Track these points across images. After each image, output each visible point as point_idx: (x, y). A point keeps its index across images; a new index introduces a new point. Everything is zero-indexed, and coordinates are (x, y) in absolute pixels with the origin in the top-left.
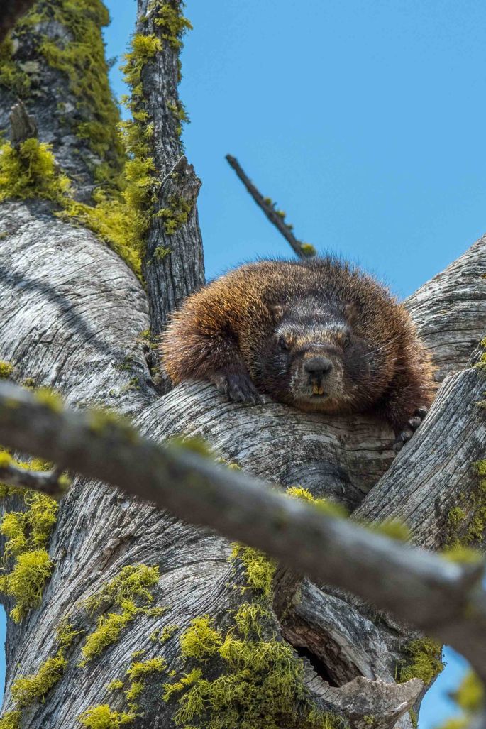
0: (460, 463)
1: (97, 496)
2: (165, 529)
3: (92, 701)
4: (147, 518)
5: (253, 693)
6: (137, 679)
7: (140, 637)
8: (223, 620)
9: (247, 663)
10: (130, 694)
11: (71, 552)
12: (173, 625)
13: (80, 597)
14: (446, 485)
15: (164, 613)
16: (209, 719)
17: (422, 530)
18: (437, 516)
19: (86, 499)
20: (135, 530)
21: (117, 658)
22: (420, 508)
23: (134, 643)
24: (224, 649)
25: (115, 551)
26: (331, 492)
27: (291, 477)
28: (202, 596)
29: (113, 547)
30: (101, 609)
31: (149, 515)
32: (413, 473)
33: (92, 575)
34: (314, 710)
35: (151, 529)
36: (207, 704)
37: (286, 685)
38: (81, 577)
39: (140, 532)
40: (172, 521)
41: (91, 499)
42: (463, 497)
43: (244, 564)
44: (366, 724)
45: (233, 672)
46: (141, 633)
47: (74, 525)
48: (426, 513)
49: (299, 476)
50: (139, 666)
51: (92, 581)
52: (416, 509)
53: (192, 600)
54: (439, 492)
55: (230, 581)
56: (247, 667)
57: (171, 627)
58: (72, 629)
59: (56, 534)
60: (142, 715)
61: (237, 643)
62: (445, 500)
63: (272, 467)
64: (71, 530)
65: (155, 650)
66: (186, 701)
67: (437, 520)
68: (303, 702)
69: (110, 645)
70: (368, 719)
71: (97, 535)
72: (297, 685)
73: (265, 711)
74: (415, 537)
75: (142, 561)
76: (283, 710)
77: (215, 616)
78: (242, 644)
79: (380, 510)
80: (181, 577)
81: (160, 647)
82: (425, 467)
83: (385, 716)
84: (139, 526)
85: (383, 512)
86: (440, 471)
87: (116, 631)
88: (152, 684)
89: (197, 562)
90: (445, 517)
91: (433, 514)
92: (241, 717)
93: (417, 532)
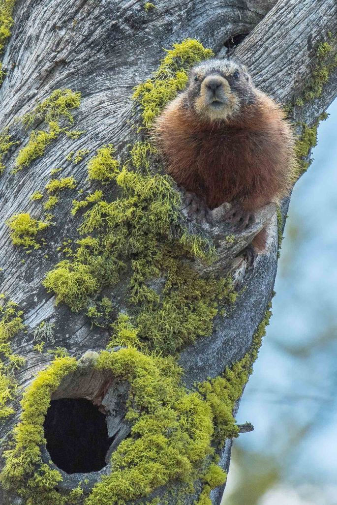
0: (330, 7)
1: (42, 21)
2: (90, 57)
3: (19, 206)
4: (78, 46)
5: (140, 215)
6: (53, 193)
7: (60, 155)
8: (121, 151)
9: (136, 192)
10: (47, 205)
11: (18, 66)
12: (85, 148)
13: (19, 111)
14: (318, 25)
15: (80, 137)
16: (105, 232)
17: (296, 61)
18: (309, 49)
19: (34, 20)
20: (67, 56)
21: (41, 172)
22: (296, 43)
23: (55, 160)
24: (120, 178)
25: (50, 72)
26: (229, 21)
27: (196, 12)
28: (110, 125)
29: (48, 69)
30: (34, 124)
31: (80, 44)
32: (292, 13)
33: (31, 93)
34: (186, 233)
35: (80, 56)
36: (104, 221)
37: (165, 212)
38: (22, 92)
39: (71, 58)
40: (96, 50)
41: (37, 22)
42: (330, 34)
43: (142, 107)
44: (228, 242)
45: (126, 197)
46: (61, 152)
47: (23, 42)
48: (300, 47)
49: (202, 11)
50: (56, 183)
51: (30, 99)
52: (293, 43)
53: (103, 127)
54: (312, 30)
55: (130, 119)
56: (136, 195)
57: (84, 150)
58: (10, 140)
59: (10, 45)
60: (54, 224)
61: (130, 175)
62: (316, 36)
63: (181, 4)
64: (21, 46)
65: (70, 168)
66: (89, 216)
67: (309, 52)
68: (177, 227)
69: (37, 158)
70: (229, 239)
71: (38, 56)
72: (174, 212)
73: (148, 231)
74: (290, 66)
75: (69, 85)
76: (162, 231)
77: (117, 146)
78: (135, 175)
79: (264, 42)
80: (97, 103)
81: (74, 167)
82: (302, 9)
83: (244, 236)
84: (70, 53)
85: (266, 45)
86: (314, 12)
87: (42, 146)
88: (65, 198)
89: (112, 88)
90: (315, 50)
91: (306, 48)
92: (130, 234)
93: (292, 62)
